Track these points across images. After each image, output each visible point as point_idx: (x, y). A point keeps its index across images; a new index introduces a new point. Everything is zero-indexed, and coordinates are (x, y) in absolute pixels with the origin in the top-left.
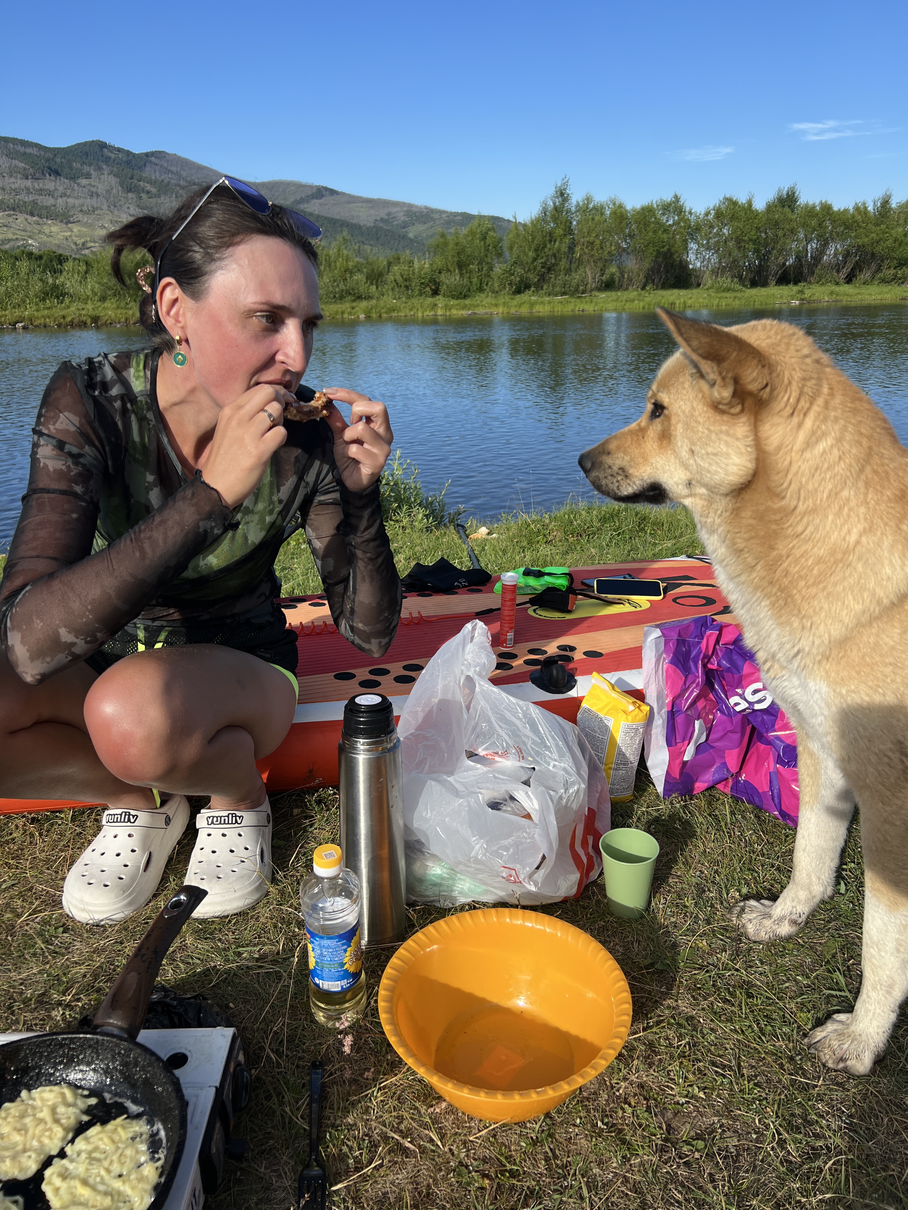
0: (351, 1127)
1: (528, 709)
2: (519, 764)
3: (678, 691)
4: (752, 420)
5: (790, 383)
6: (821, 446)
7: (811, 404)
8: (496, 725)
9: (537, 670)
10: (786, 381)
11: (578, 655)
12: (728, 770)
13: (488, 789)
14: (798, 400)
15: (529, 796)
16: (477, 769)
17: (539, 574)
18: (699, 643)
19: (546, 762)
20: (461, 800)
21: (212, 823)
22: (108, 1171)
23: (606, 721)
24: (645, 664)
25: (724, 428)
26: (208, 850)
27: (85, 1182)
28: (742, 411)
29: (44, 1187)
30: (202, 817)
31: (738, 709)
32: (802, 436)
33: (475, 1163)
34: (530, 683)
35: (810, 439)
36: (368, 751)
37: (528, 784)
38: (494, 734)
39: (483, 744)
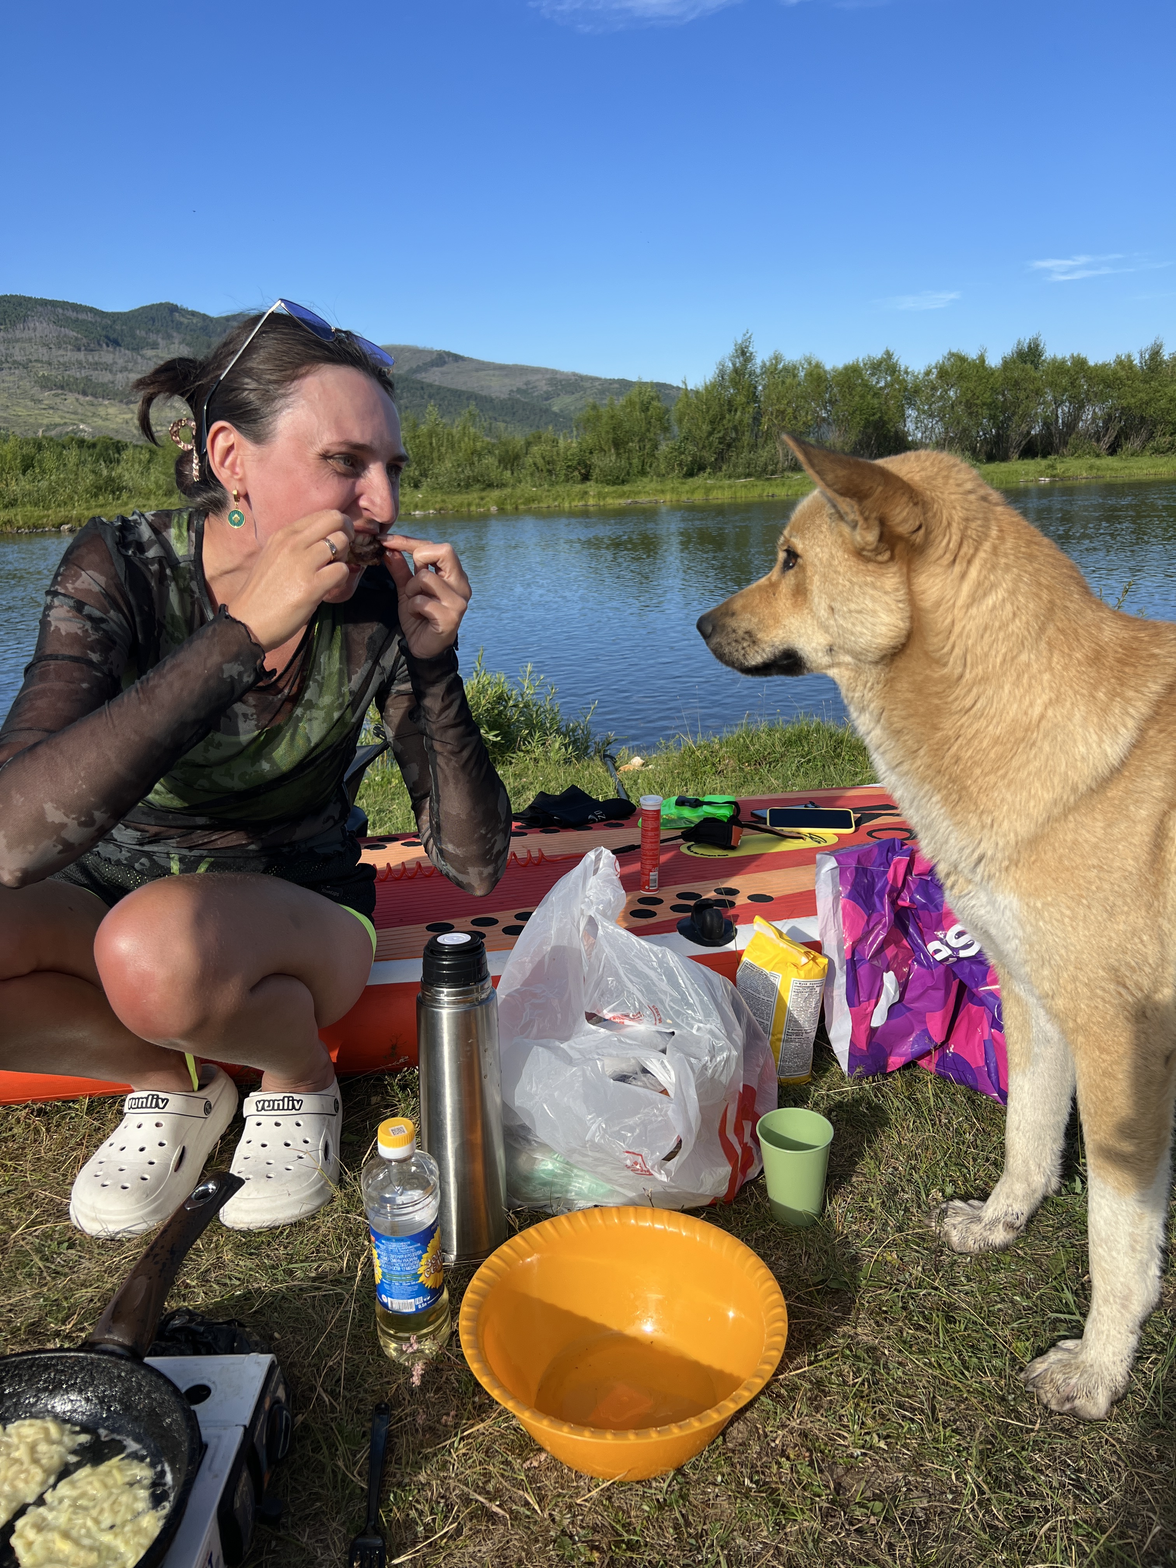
0: (422, 1487)
1: (664, 956)
2: (654, 1028)
3: (859, 934)
4: (905, 570)
5: (949, 524)
6: (991, 601)
7: (977, 549)
8: (626, 979)
9: (686, 918)
10: (945, 523)
11: (741, 900)
12: (930, 1038)
13: (611, 1057)
14: (960, 545)
15: (664, 1066)
16: (600, 1034)
17: (697, 804)
18: (885, 873)
19: (688, 1024)
20: (575, 1069)
21: (263, 1108)
22: (97, 1521)
23: (772, 979)
24: (820, 903)
25: (869, 579)
26: (256, 1144)
27: (66, 1535)
28: (892, 558)
29: (14, 1541)
30: (250, 1102)
31: (939, 957)
32: (966, 588)
33: (582, 1532)
34: (678, 933)
35: (976, 592)
36: (455, 1005)
37: (664, 1051)
38: (623, 991)
39: (609, 1004)
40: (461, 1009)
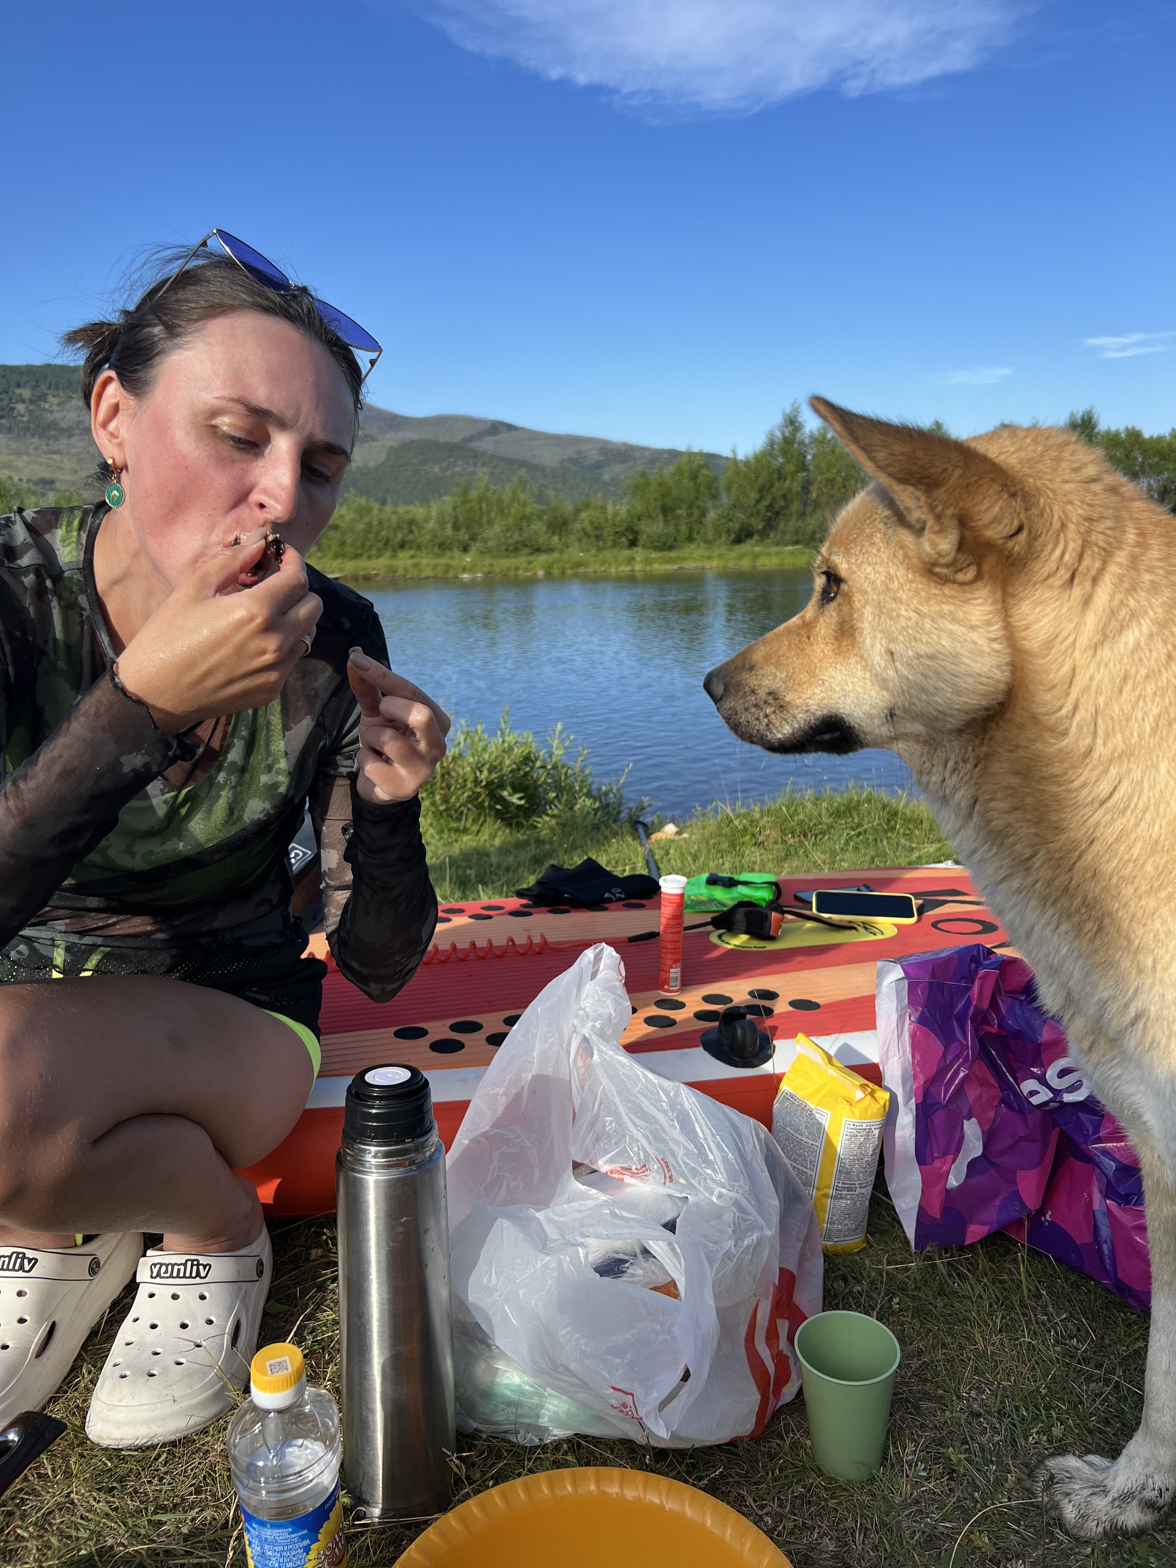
1: (677, 1094)
2: (663, 1190)
3: (933, 1069)
4: (998, 594)
5: (1063, 526)
6: (1130, 637)
7: (1105, 563)
8: (628, 1121)
9: (712, 1028)
10: (1056, 525)
11: (781, 1007)
12: (1022, 1204)
13: (598, 1237)
14: (1081, 557)
15: (673, 1250)
16: (591, 1197)
17: (731, 883)
18: (967, 989)
19: (706, 1187)
20: (547, 1259)
21: (159, 1274)
23: (818, 1116)
24: (881, 1022)
25: (946, 608)
26: (145, 1324)
28: (978, 577)
30: (146, 1264)
31: (1036, 1100)
32: (1091, 621)
34: (701, 1049)
35: (1106, 625)
36: (389, 1166)
37: (671, 1226)
38: (624, 1136)
39: (606, 1152)
40: (395, 1174)
